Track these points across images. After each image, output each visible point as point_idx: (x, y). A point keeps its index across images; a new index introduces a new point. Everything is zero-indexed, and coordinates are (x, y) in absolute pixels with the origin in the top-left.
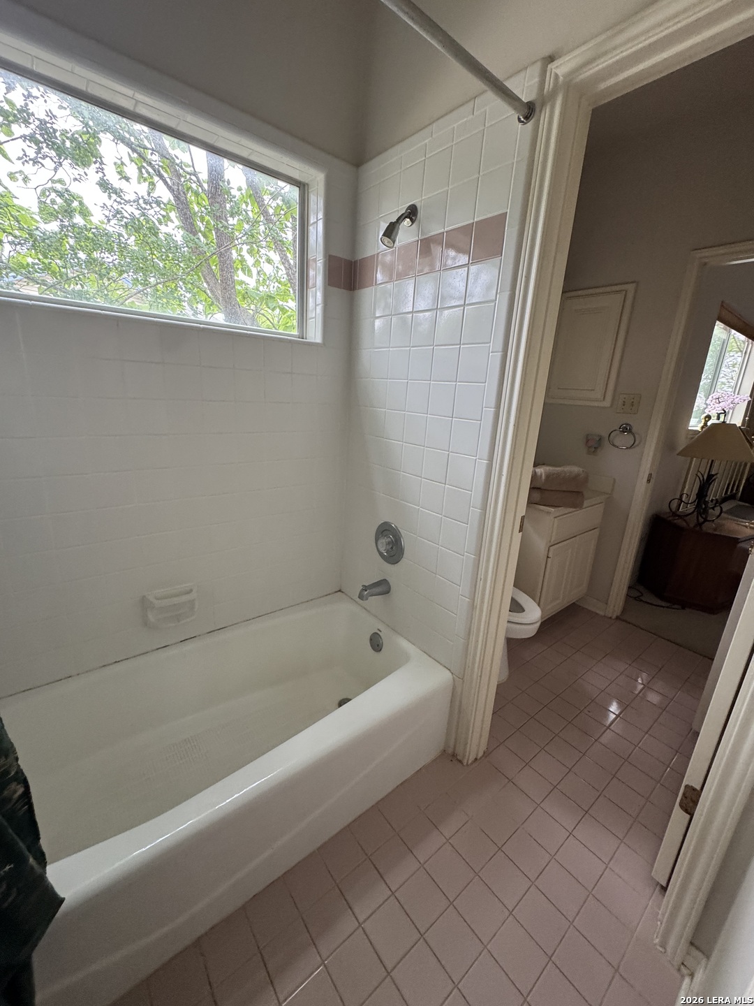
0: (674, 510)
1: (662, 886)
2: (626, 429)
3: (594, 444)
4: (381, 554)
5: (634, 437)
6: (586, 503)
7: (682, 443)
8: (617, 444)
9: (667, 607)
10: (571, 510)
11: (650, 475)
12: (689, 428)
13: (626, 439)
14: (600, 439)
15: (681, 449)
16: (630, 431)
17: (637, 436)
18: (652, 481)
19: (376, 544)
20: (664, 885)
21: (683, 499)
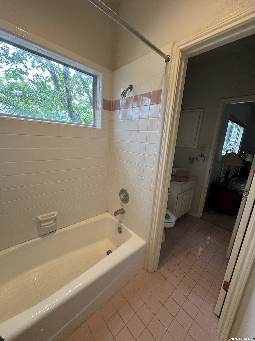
0: (218, 181)
1: (218, 317)
2: (202, 155)
3: (192, 160)
4: (121, 200)
5: (204, 158)
6: (190, 180)
7: (220, 159)
8: (199, 160)
9: (217, 214)
10: (185, 182)
11: (210, 171)
12: (222, 154)
13: (202, 159)
14: (194, 159)
15: (219, 161)
16: (203, 156)
17: (205, 158)
18: (210, 173)
19: (120, 196)
20: (219, 316)
21: (221, 178)
